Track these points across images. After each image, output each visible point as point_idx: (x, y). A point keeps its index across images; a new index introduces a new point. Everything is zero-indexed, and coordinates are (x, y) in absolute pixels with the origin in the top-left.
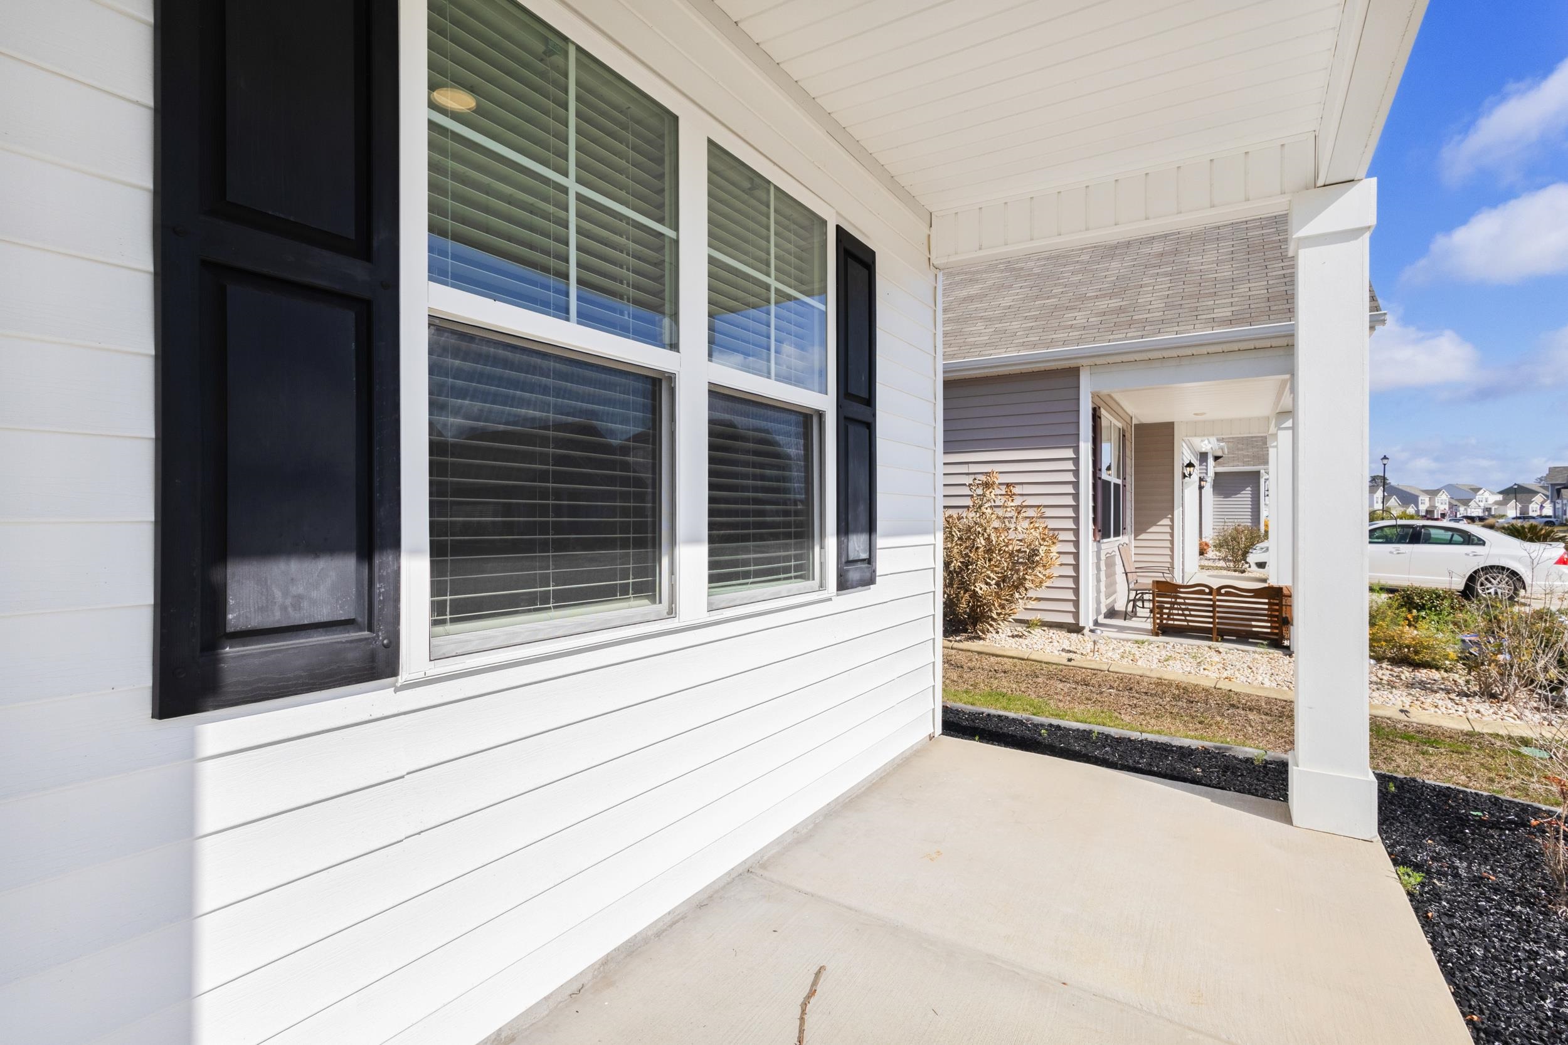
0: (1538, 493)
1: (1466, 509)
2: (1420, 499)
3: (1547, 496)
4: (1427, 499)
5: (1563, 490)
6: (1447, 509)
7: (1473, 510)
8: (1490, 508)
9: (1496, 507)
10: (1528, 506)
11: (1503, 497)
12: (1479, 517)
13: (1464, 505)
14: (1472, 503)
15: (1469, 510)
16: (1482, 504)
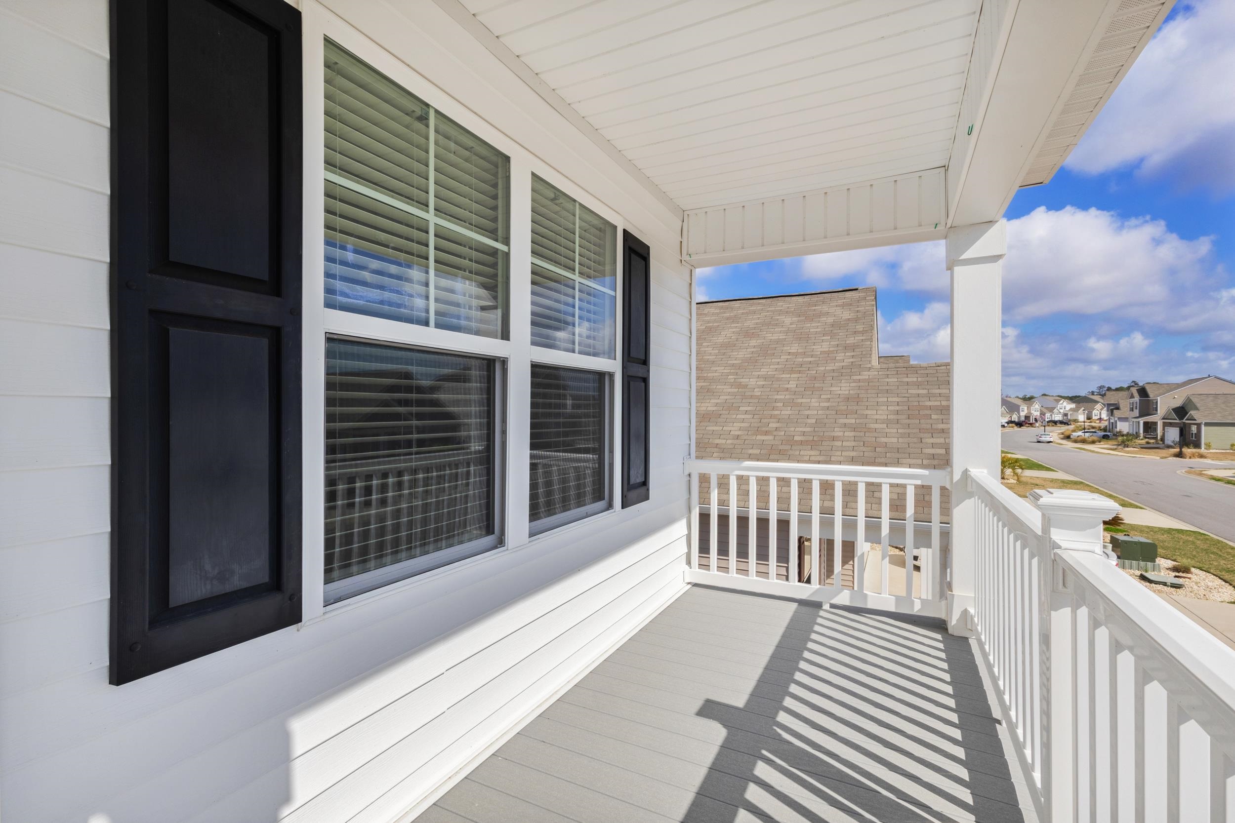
0: (1099, 402)
1: (1051, 415)
2: (1021, 408)
3: (1104, 405)
4: (1026, 408)
5: (1115, 411)
6: (1039, 414)
7: (1056, 415)
8: (1067, 414)
9: (1071, 413)
10: (1092, 412)
11: (1076, 406)
12: (1059, 421)
13: (1050, 412)
14: (1055, 411)
15: (1053, 416)
16: (1062, 411)
